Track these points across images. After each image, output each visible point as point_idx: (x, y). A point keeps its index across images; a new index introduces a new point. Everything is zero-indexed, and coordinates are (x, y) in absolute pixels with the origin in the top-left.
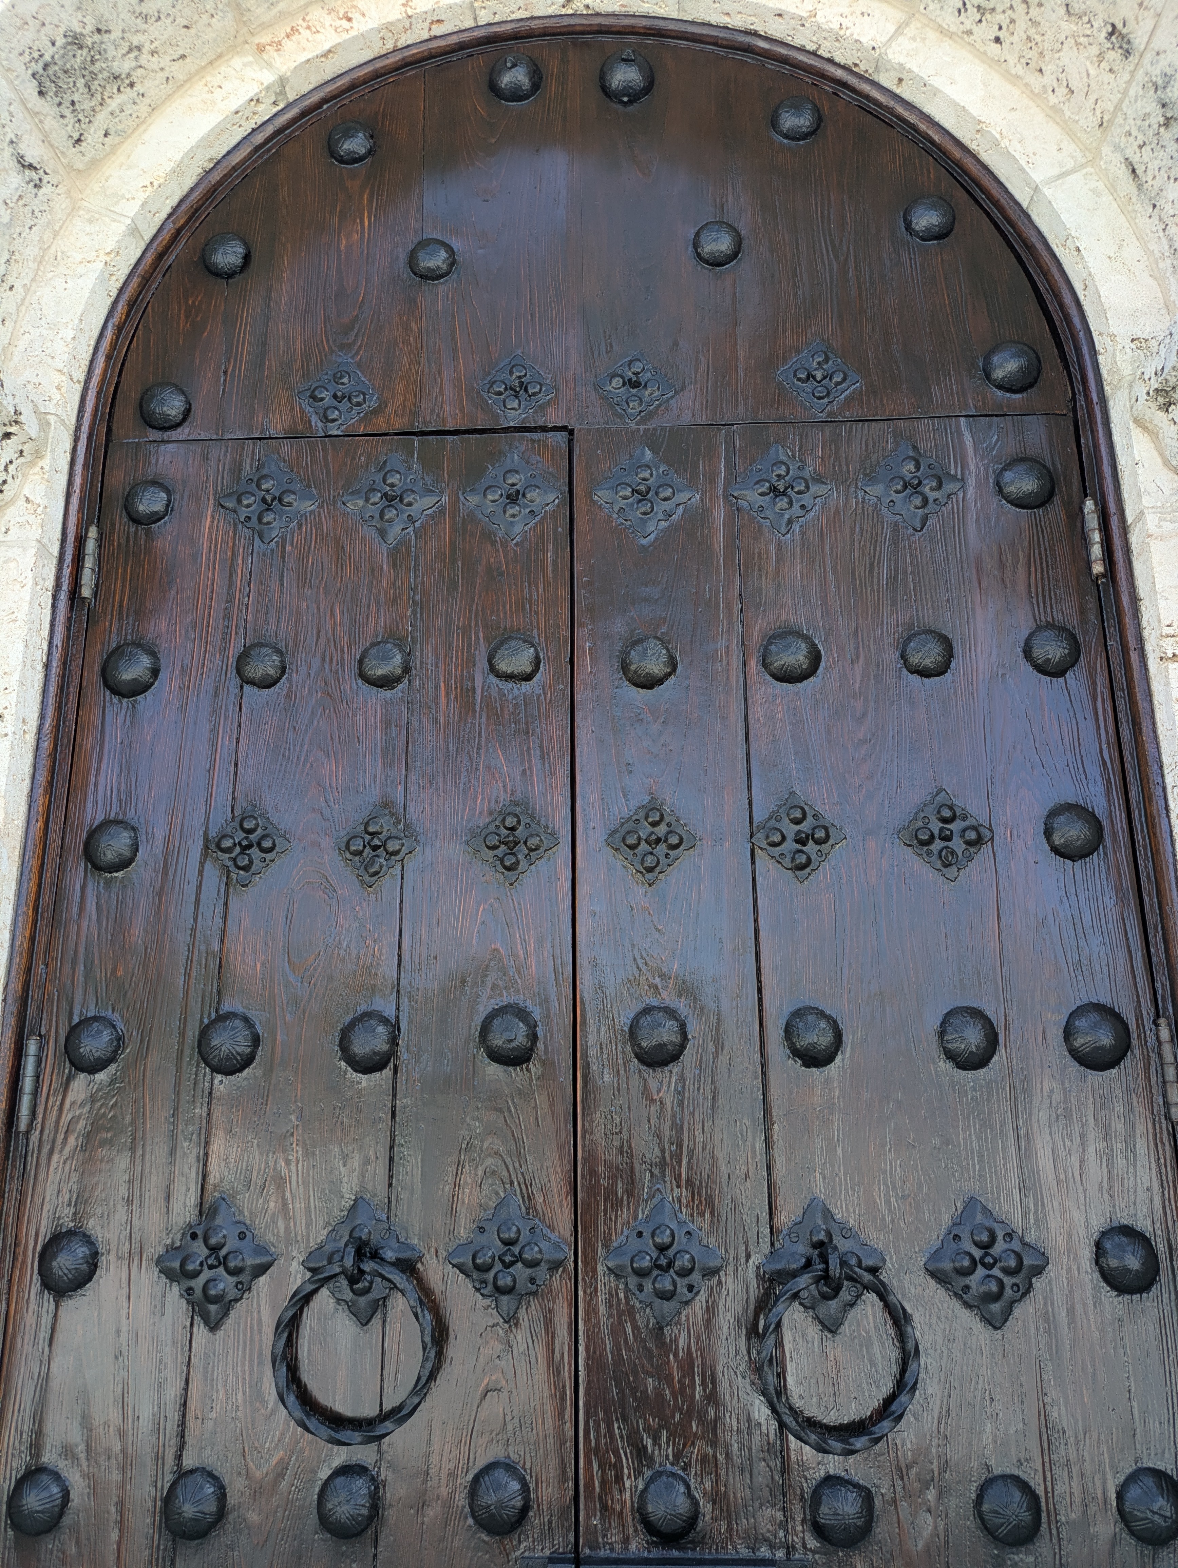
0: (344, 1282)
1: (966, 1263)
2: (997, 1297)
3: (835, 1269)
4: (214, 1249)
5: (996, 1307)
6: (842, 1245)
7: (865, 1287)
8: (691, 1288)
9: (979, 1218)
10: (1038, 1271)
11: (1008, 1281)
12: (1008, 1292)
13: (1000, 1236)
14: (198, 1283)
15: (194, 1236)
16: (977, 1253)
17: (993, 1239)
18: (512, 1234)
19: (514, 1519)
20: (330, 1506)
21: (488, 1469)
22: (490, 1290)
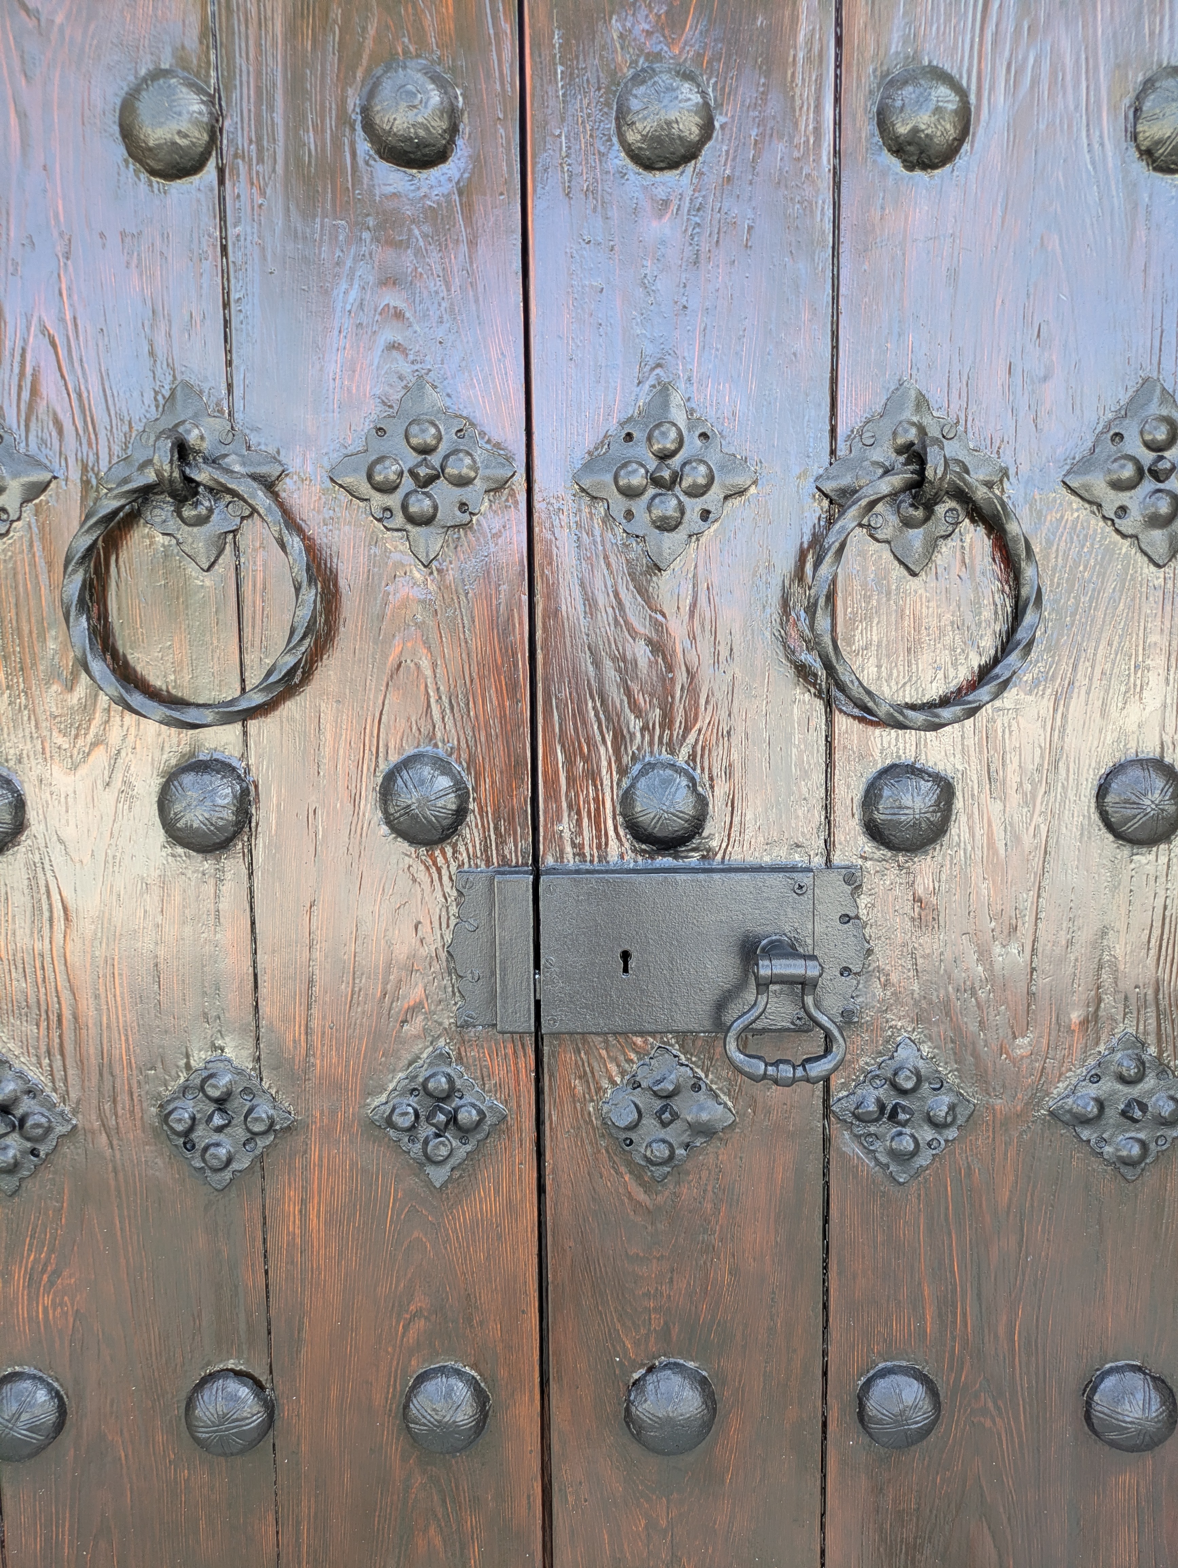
0: (167, 508)
1: (1128, 472)
2: (1168, 521)
3: (925, 477)
5: (1163, 536)
6: (946, 449)
7: (970, 511)
8: (706, 515)
9: (1157, 405)
17: (1173, 436)
18: (428, 437)
19: (445, 823)
20: (177, 807)
21: (407, 763)
22: (399, 520)
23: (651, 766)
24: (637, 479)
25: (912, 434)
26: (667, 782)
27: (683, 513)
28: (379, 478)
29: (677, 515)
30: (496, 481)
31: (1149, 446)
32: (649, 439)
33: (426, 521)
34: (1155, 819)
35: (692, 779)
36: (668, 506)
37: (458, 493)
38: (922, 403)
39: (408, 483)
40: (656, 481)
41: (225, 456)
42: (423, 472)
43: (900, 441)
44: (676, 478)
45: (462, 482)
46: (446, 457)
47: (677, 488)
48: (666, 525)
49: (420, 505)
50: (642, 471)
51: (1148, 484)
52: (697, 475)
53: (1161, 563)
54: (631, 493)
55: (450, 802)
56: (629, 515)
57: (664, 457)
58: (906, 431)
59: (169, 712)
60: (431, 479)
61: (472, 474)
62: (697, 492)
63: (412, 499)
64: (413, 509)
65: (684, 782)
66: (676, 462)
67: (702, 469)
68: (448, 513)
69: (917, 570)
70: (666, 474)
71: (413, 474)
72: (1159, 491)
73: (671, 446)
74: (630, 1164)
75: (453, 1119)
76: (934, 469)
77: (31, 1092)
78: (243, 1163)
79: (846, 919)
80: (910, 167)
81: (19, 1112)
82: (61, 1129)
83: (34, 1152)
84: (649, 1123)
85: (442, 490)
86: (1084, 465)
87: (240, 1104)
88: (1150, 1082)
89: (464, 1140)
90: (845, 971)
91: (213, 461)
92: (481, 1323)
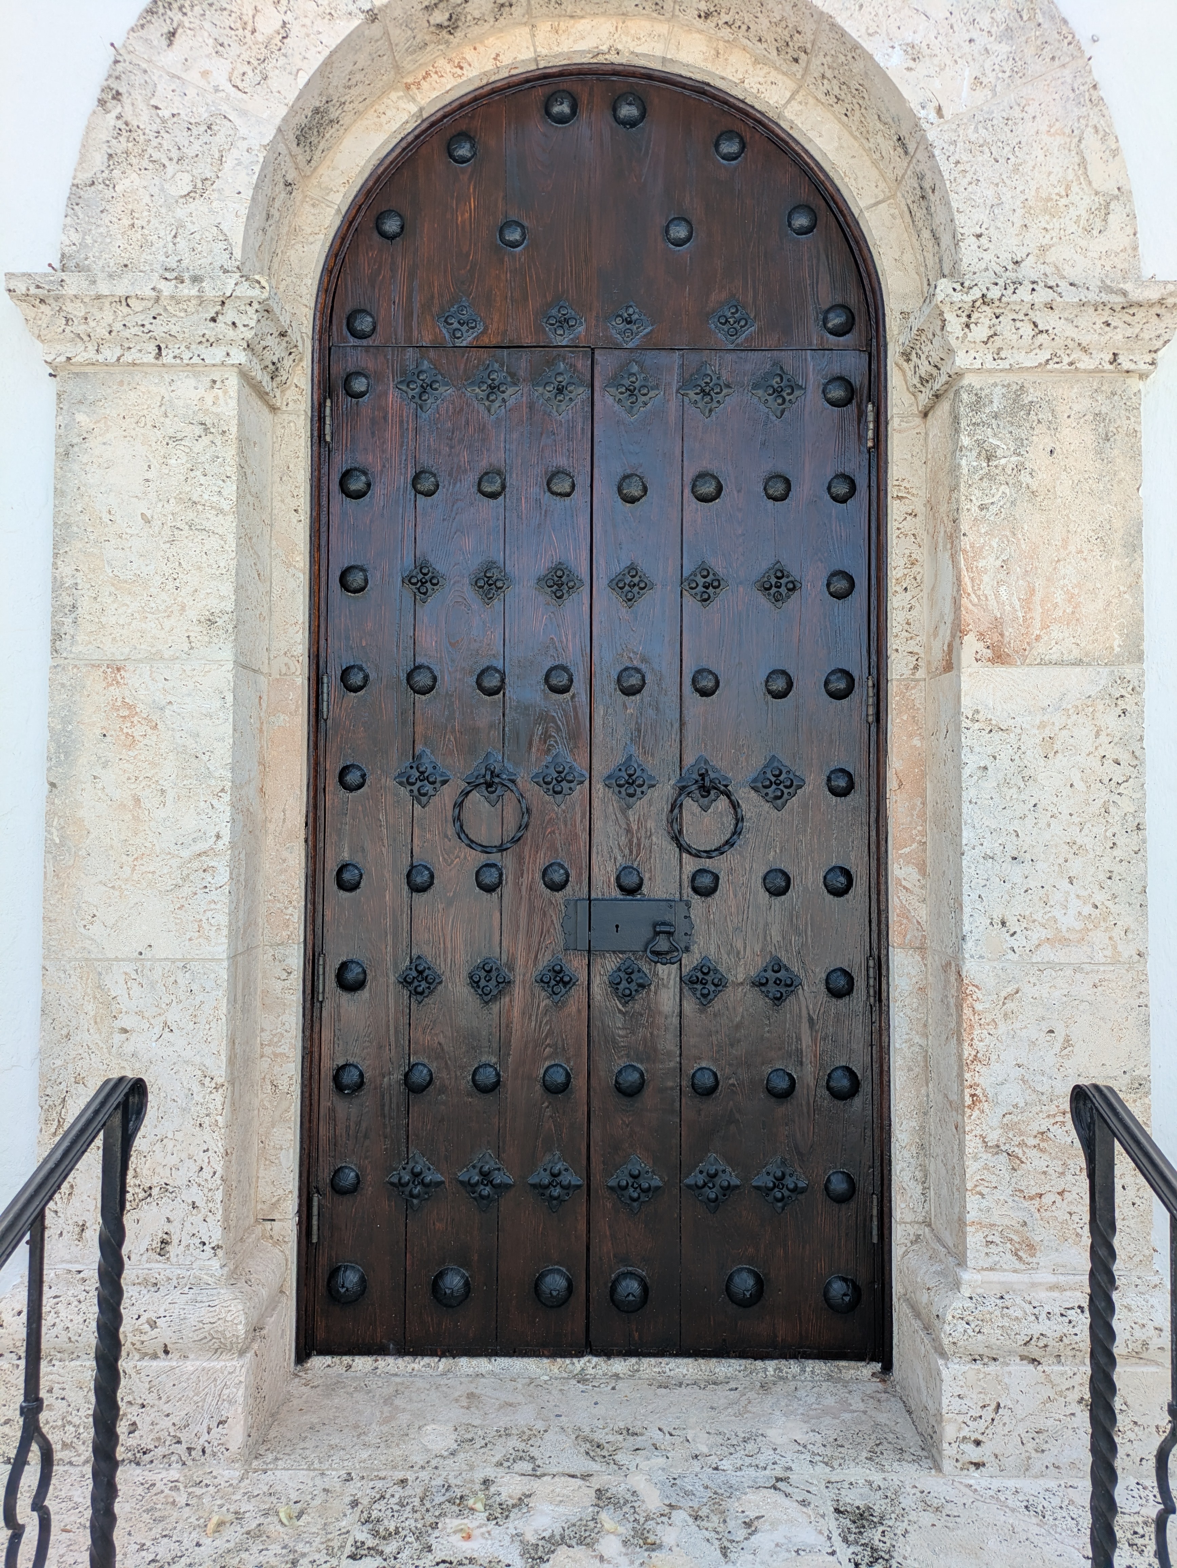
0: (483, 787)
1: (768, 783)
2: (780, 797)
3: (707, 783)
4: (422, 773)
5: (779, 802)
6: (712, 775)
7: (722, 793)
8: (642, 793)
9: (776, 764)
10: (800, 787)
11: (786, 791)
12: (785, 796)
13: (784, 772)
14: (415, 788)
15: (412, 767)
16: (773, 779)
17: (781, 773)
18: (561, 769)
19: (562, 884)
20: (481, 878)
21: (551, 865)
22: (551, 793)
23: (626, 868)
24: (622, 782)
25: (703, 771)
26: (631, 873)
27: (636, 792)
28: (546, 780)
29: (634, 792)
30: (580, 781)
31: (774, 776)
32: (626, 770)
33: (559, 793)
34: (780, 888)
35: (638, 872)
36: (631, 791)
37: (569, 785)
38: (706, 762)
39: (554, 782)
40: (628, 783)
41: (502, 774)
42: (559, 779)
43: (700, 773)
44: (634, 782)
45: (570, 782)
46: (566, 774)
47: (634, 785)
48: (631, 796)
49: (558, 789)
50: (624, 780)
51: (774, 786)
52: (640, 782)
53: (780, 809)
54: (621, 786)
55: (564, 878)
56: (620, 792)
57: (630, 776)
59: (482, 849)
60: (561, 781)
61: (573, 779)
62: (640, 786)
63: (555, 786)
64: (556, 789)
65: (636, 873)
66: (634, 777)
67: (642, 779)
68: (566, 790)
69: (706, 809)
70: (631, 781)
71: (556, 779)
72: (778, 789)
73: (633, 773)
74: (618, 997)
75: (562, 979)
77: (429, 968)
78: (495, 992)
79: (686, 917)
80: (702, 695)
81: (425, 974)
82: (437, 981)
83: (429, 988)
84: (624, 982)
85: (564, 784)
86: (755, 780)
87: (494, 974)
88: (783, 972)
89: (565, 987)
90: (686, 934)
91: (498, 776)
92: (568, 1049)
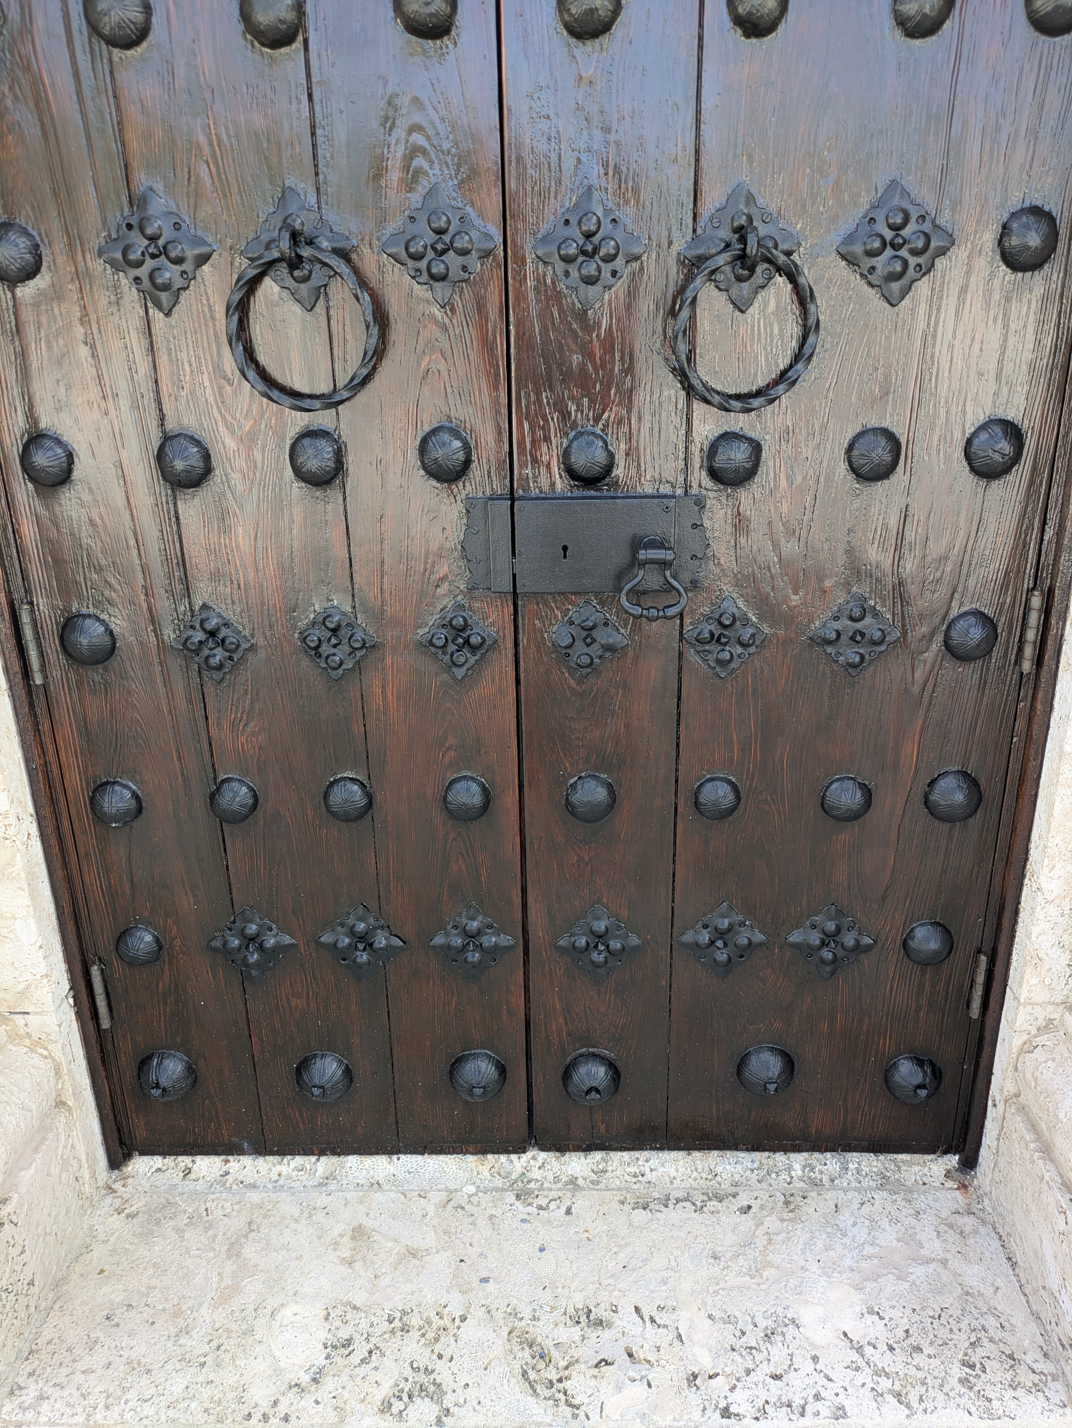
0: (283, 269)
1: (877, 244)
2: (899, 276)
4: (153, 239)
5: (895, 286)
6: (763, 230)
7: (779, 270)
8: (614, 273)
9: (896, 201)
10: (942, 252)
11: (913, 261)
12: (911, 272)
13: (914, 217)
14: (143, 272)
15: (129, 227)
16: (889, 235)
17: (906, 220)
18: (442, 223)
19: (458, 469)
20: (300, 460)
21: (434, 432)
22: (425, 277)
23: (582, 434)
24: (572, 250)
25: (743, 220)
26: (590, 444)
27: (600, 272)
28: (412, 250)
29: (597, 274)
30: (485, 251)
31: (891, 227)
32: (579, 223)
33: (442, 278)
34: (878, 465)
35: (605, 442)
36: (590, 269)
37: (461, 259)
38: (750, 199)
39: (430, 254)
40: (584, 253)
41: (317, 237)
42: (439, 247)
43: (735, 225)
44: (596, 250)
45: (464, 252)
46: (454, 236)
47: (597, 256)
48: (590, 281)
49: (438, 268)
50: (575, 245)
51: (889, 252)
52: (609, 248)
53: (894, 303)
54: (568, 260)
55: (461, 456)
56: (567, 274)
57: (589, 236)
58: (740, 217)
59: (295, 402)
60: (444, 252)
61: (470, 246)
62: (609, 259)
63: (433, 263)
64: (434, 270)
65: (600, 444)
66: (596, 239)
67: (612, 243)
68: (456, 273)
69: (744, 309)
70: (589, 248)
71: (434, 249)
72: (896, 257)
73: (593, 228)
74: (568, 667)
75: (467, 642)
76: (752, 248)
77: (226, 625)
78: (349, 665)
79: (695, 526)
80: (747, 35)
81: (221, 636)
82: (245, 646)
83: (230, 658)
84: (579, 644)
85: (451, 257)
86: (850, 239)
87: (345, 633)
88: (868, 620)
89: (473, 653)
90: (694, 557)
91: (311, 242)
92: (486, 753)
